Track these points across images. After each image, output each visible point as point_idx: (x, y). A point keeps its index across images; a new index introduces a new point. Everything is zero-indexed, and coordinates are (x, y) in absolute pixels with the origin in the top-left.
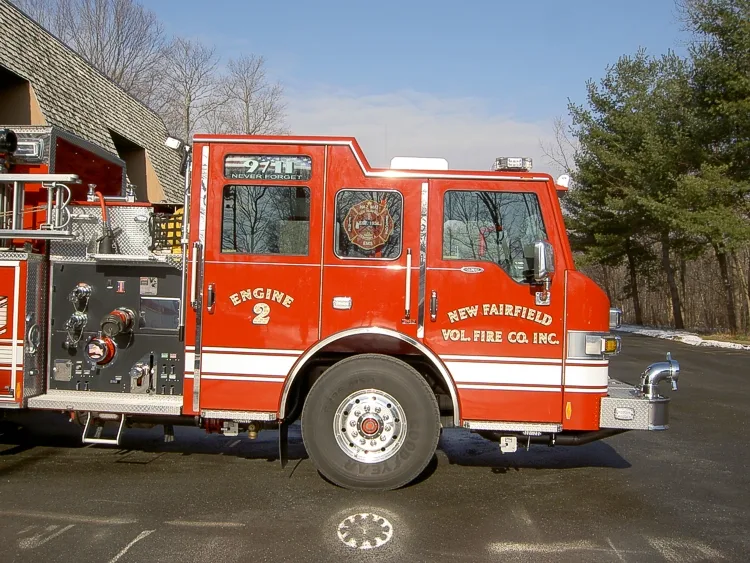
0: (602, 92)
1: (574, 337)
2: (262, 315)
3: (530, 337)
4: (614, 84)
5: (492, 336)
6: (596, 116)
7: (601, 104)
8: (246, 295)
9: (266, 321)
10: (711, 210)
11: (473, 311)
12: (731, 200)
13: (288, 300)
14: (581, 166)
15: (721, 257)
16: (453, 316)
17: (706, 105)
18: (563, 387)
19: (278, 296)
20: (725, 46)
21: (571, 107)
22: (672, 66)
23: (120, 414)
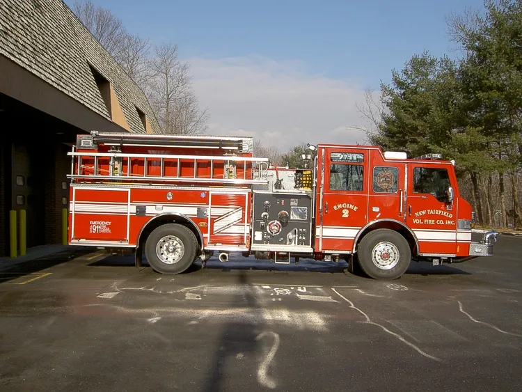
0: (402, 77)
1: (460, 221)
2: (346, 214)
3: (444, 222)
4: (409, 73)
5: (431, 222)
6: (398, 91)
7: (400, 84)
8: (340, 206)
9: (347, 216)
10: (471, 153)
11: (424, 213)
12: (482, 147)
13: (356, 208)
14: (386, 121)
15: (474, 179)
16: (417, 214)
17: (469, 93)
18: (456, 240)
19: (352, 207)
20: (479, 56)
21: (382, 86)
22: (446, 65)
23: (288, 252)
